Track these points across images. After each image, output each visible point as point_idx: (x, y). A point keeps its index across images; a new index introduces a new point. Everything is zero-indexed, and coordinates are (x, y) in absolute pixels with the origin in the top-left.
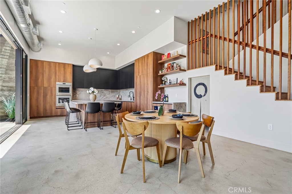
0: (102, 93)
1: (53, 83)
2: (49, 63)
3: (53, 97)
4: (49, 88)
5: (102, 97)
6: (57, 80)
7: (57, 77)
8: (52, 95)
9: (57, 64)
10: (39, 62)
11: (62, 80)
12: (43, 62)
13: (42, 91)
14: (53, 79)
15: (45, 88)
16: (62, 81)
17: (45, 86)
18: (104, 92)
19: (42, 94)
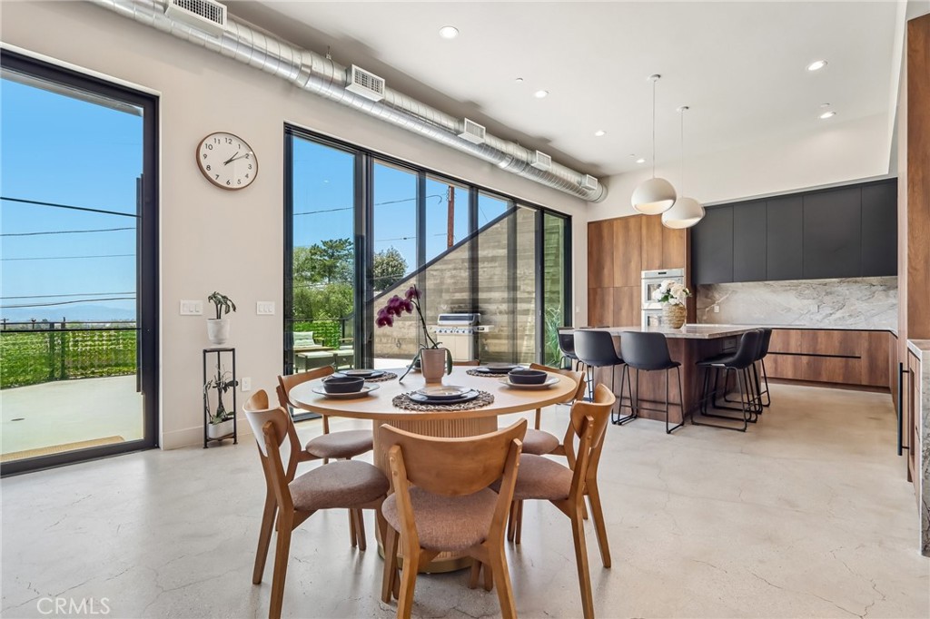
0: (827, 294)
1: (633, 275)
2: (626, 220)
3: (634, 313)
4: (626, 288)
5: (829, 311)
6: (645, 263)
7: (644, 256)
8: (632, 310)
9: (644, 219)
10: (605, 225)
11: (657, 263)
12: (611, 221)
13: (611, 300)
14: (633, 265)
15: (617, 290)
16: (657, 265)
17: (616, 285)
18: (839, 289)
19: (611, 307)
